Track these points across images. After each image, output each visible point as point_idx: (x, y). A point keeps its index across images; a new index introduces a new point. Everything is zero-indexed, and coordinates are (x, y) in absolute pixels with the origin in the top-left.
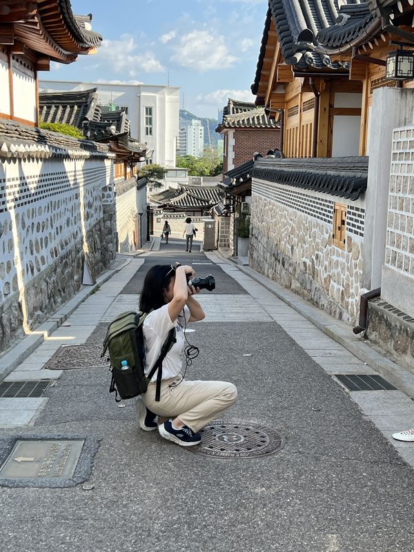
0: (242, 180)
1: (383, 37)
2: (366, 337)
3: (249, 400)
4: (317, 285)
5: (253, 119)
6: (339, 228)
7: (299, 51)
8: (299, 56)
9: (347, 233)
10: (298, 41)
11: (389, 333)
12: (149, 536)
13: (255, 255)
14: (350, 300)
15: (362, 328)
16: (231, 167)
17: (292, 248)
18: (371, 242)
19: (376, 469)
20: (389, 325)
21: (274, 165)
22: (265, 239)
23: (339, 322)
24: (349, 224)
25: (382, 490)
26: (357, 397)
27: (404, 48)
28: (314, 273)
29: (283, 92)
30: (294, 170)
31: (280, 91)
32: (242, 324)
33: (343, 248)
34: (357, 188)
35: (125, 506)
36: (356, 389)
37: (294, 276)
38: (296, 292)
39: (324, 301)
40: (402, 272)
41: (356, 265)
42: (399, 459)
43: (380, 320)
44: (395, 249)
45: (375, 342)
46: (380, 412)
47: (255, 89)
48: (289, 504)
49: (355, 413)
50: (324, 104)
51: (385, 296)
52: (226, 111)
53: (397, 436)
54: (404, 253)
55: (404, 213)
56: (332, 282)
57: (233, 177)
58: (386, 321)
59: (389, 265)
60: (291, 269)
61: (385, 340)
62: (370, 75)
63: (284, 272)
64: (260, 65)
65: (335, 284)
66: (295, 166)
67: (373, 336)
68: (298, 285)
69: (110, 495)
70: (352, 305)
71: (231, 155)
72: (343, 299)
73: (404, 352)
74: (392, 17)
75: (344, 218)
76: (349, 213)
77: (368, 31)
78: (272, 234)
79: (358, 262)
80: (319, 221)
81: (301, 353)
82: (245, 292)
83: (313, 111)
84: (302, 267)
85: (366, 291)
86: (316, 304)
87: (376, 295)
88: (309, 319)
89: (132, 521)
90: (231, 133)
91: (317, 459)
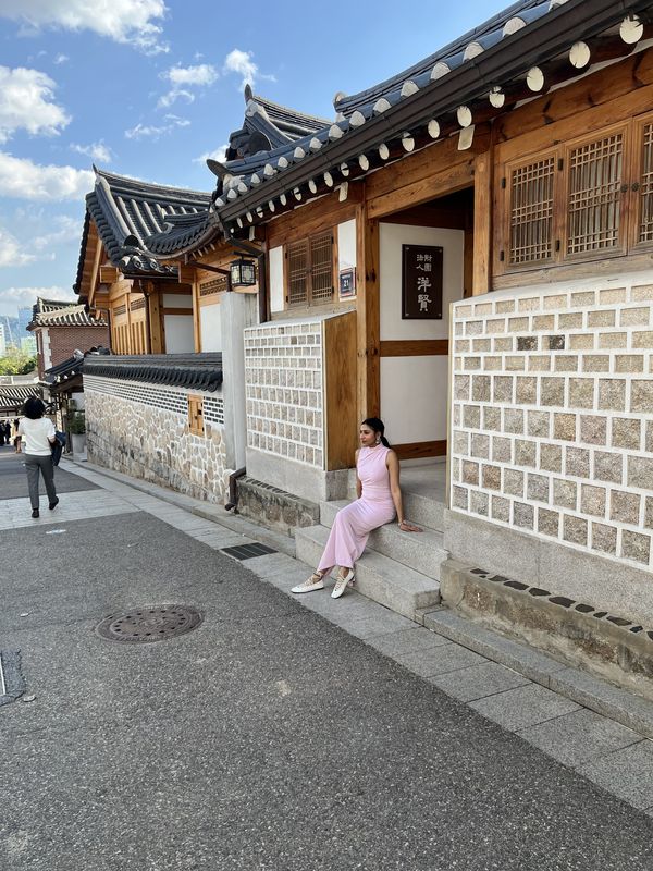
0: (66, 377)
1: (212, 246)
2: (237, 512)
3: (153, 586)
4: (173, 471)
5: (67, 317)
6: (196, 418)
7: (126, 254)
8: (127, 260)
9: (205, 421)
10: (125, 244)
11: (260, 505)
12: (117, 726)
13: (95, 450)
14: (215, 482)
15: (233, 505)
16: (48, 365)
17: (142, 439)
18: (233, 428)
19: (290, 620)
20: (259, 499)
21: (109, 362)
22: (107, 434)
23: (205, 503)
24: (206, 413)
25: (303, 636)
26: (248, 563)
27: (246, 259)
28: (170, 461)
29: (107, 292)
30: (134, 366)
31: (103, 291)
32: (111, 517)
33: (202, 435)
34: (214, 381)
35: (79, 706)
36: (244, 558)
37: (147, 466)
38: (151, 481)
39: (184, 485)
40: (267, 451)
41: (218, 450)
42: (304, 608)
43: (250, 495)
44: (257, 432)
45: (247, 515)
46: (272, 574)
47: (77, 289)
48: (232, 666)
49: (253, 578)
50: (153, 303)
51: (251, 474)
52: (36, 310)
53: (295, 590)
54: (266, 435)
55: (262, 401)
56: (192, 467)
57: (56, 375)
58: (256, 495)
59: (253, 447)
60: (142, 460)
61: (257, 512)
62: (198, 279)
63: (133, 463)
64: (81, 266)
65: (196, 469)
66: (135, 363)
67: (244, 510)
68: (153, 474)
69: (56, 699)
70: (217, 486)
71: (47, 353)
72: (206, 481)
73: (277, 519)
74: (232, 231)
75: (200, 408)
76: (206, 403)
77: (200, 240)
78: (114, 428)
79: (220, 446)
80: (172, 412)
81: (182, 535)
82: (99, 487)
83: (143, 310)
84: (156, 457)
85: (233, 472)
86: (177, 489)
87: (242, 473)
88: (175, 504)
89: (92, 718)
90: (45, 331)
91: (238, 623)
